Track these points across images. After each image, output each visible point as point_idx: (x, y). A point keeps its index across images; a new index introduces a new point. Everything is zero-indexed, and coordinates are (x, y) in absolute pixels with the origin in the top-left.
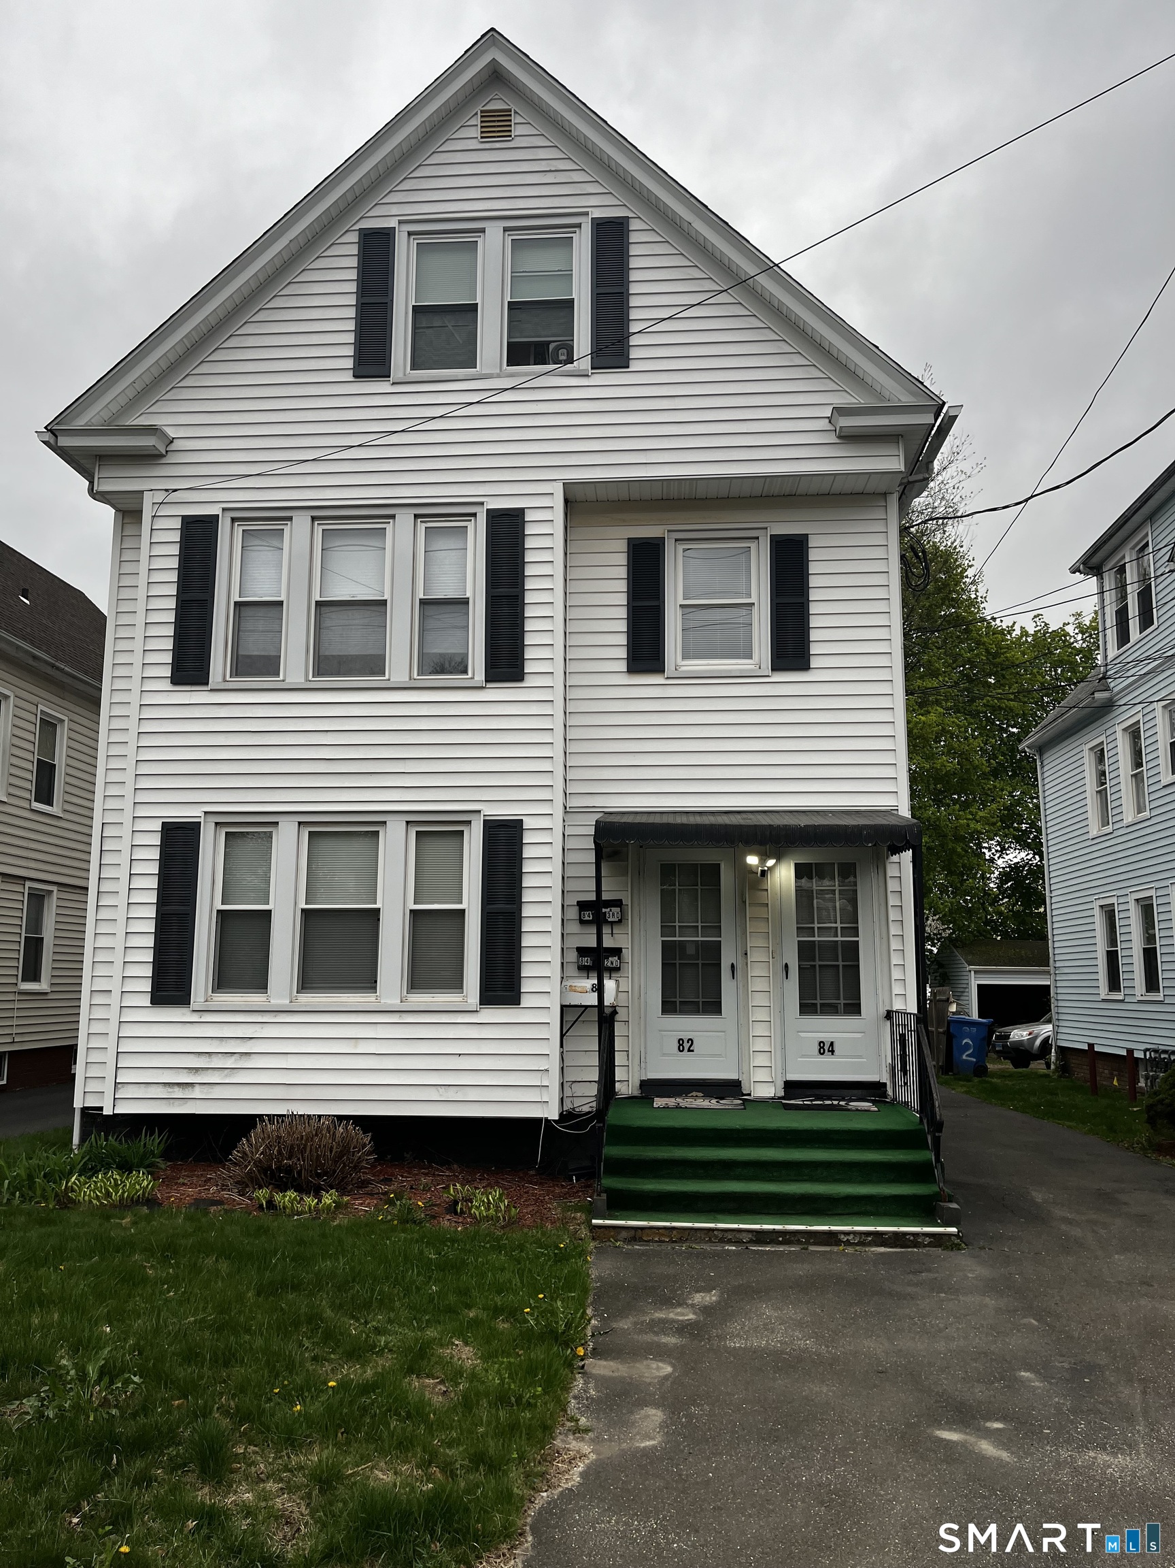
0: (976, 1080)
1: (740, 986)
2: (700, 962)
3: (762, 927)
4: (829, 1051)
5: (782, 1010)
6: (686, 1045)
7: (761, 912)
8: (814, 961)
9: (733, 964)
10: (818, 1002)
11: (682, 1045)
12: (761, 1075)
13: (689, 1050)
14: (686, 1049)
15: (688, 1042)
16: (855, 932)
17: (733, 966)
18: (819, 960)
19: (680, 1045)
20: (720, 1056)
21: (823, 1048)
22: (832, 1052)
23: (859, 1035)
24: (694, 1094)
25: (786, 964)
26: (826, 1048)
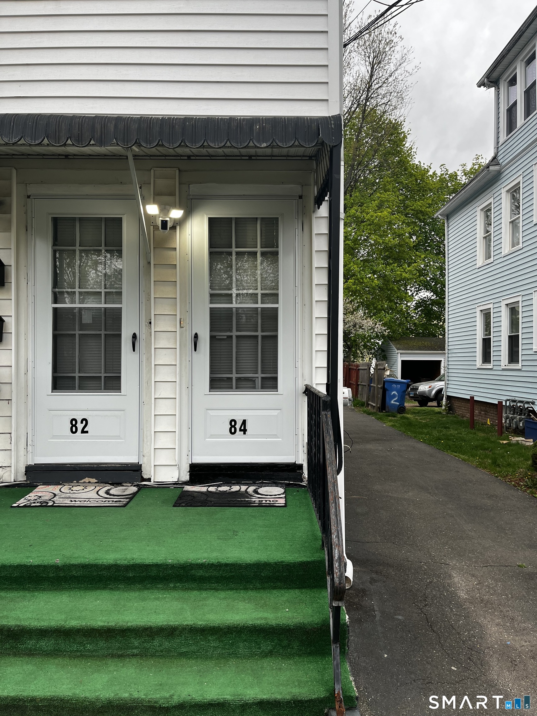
0: (399, 416)
1: (144, 358)
2: (103, 333)
3: (167, 291)
4: (240, 430)
5: (191, 387)
6: (80, 426)
7: (166, 274)
8: (231, 331)
9: (135, 334)
10: (234, 376)
11: (75, 426)
12: (163, 458)
13: (83, 432)
14: (80, 430)
15: (82, 422)
16: (275, 297)
17: (134, 336)
18: (237, 331)
19: (73, 426)
20: (118, 437)
21: (234, 426)
22: (244, 431)
23: (275, 413)
24: (87, 480)
25: (196, 334)
26: (238, 427)
